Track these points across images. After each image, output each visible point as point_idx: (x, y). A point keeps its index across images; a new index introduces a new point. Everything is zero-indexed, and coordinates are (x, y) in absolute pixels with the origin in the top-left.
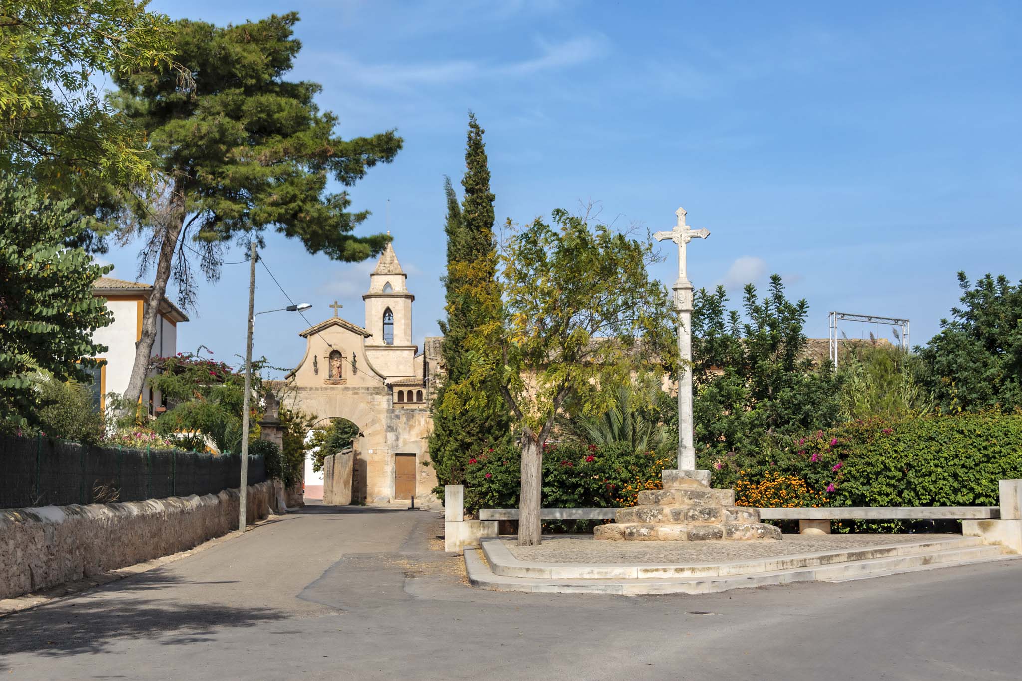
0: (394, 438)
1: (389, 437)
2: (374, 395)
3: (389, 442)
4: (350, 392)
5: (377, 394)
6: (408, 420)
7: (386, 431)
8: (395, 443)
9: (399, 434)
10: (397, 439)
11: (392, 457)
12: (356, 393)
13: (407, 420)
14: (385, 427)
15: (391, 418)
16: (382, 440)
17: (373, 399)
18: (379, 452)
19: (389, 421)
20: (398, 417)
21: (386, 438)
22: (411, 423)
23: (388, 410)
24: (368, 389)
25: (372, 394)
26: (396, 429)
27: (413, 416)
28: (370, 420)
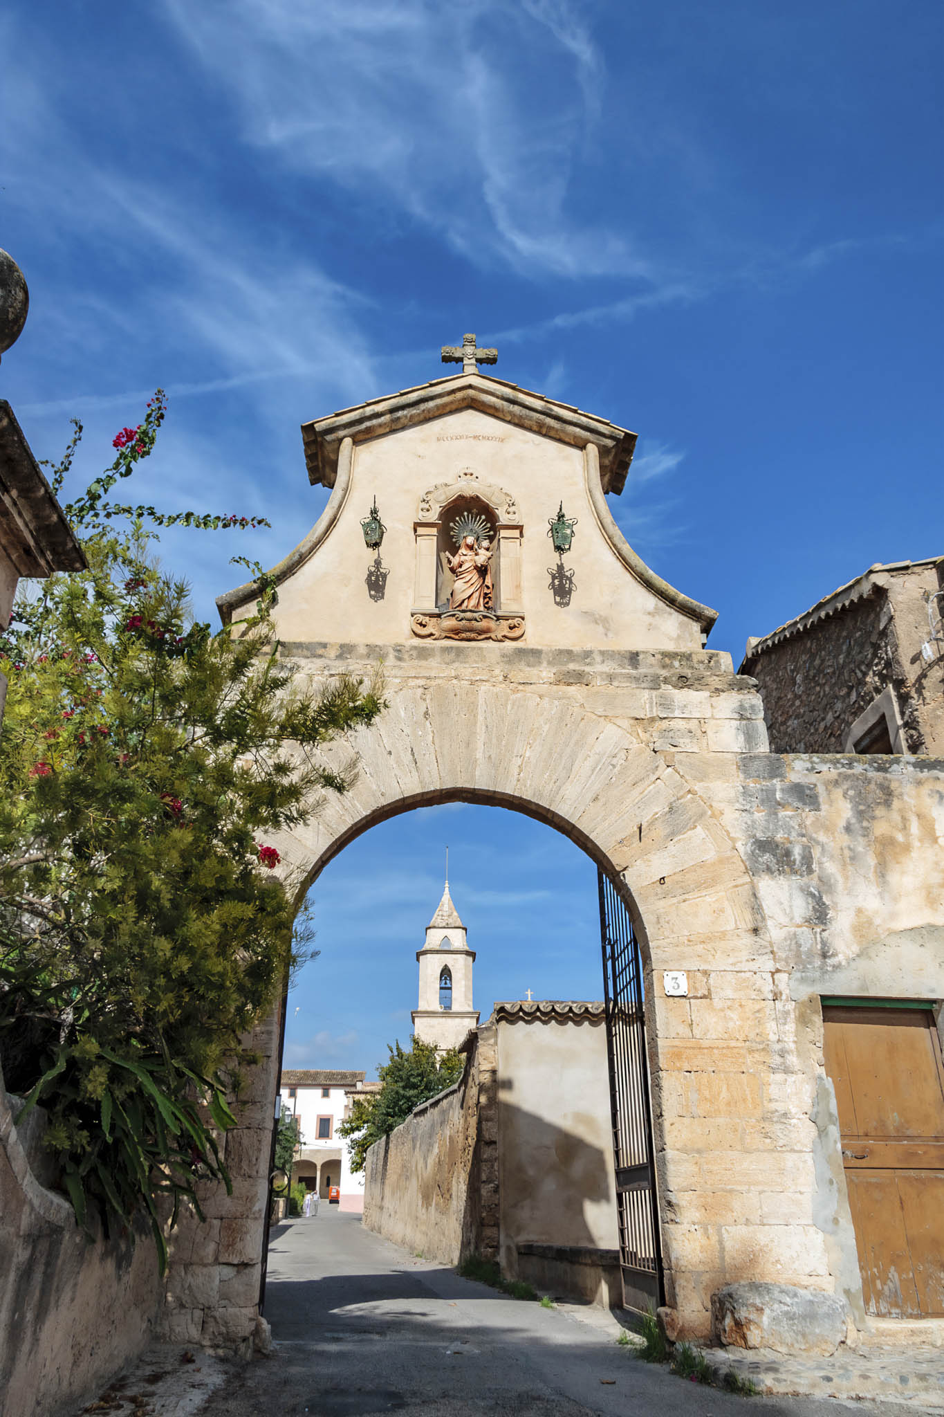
0: (801, 907)
1: (769, 905)
2: (668, 689)
3: (775, 932)
4: (546, 673)
5: (683, 682)
6: (864, 813)
7: (753, 871)
8: (808, 939)
9: (826, 883)
10: (820, 915)
11: (803, 1020)
12: (579, 678)
13: (860, 815)
14: (744, 847)
15: (771, 803)
16: (735, 918)
17: (666, 704)
18: (725, 990)
19: (759, 816)
20: (805, 795)
21: (756, 907)
22: (880, 828)
23: (746, 762)
24: (634, 658)
25: (656, 682)
26: (808, 859)
27: (888, 795)
28: (659, 808)
